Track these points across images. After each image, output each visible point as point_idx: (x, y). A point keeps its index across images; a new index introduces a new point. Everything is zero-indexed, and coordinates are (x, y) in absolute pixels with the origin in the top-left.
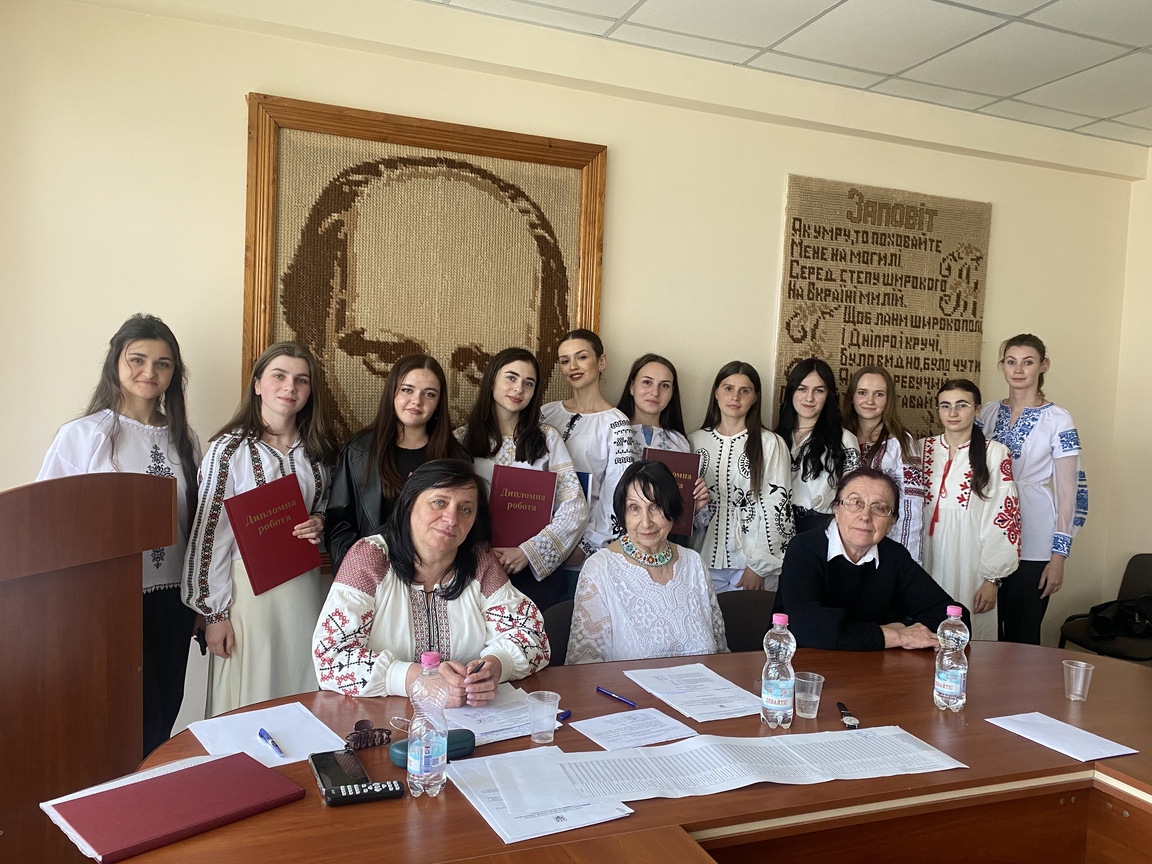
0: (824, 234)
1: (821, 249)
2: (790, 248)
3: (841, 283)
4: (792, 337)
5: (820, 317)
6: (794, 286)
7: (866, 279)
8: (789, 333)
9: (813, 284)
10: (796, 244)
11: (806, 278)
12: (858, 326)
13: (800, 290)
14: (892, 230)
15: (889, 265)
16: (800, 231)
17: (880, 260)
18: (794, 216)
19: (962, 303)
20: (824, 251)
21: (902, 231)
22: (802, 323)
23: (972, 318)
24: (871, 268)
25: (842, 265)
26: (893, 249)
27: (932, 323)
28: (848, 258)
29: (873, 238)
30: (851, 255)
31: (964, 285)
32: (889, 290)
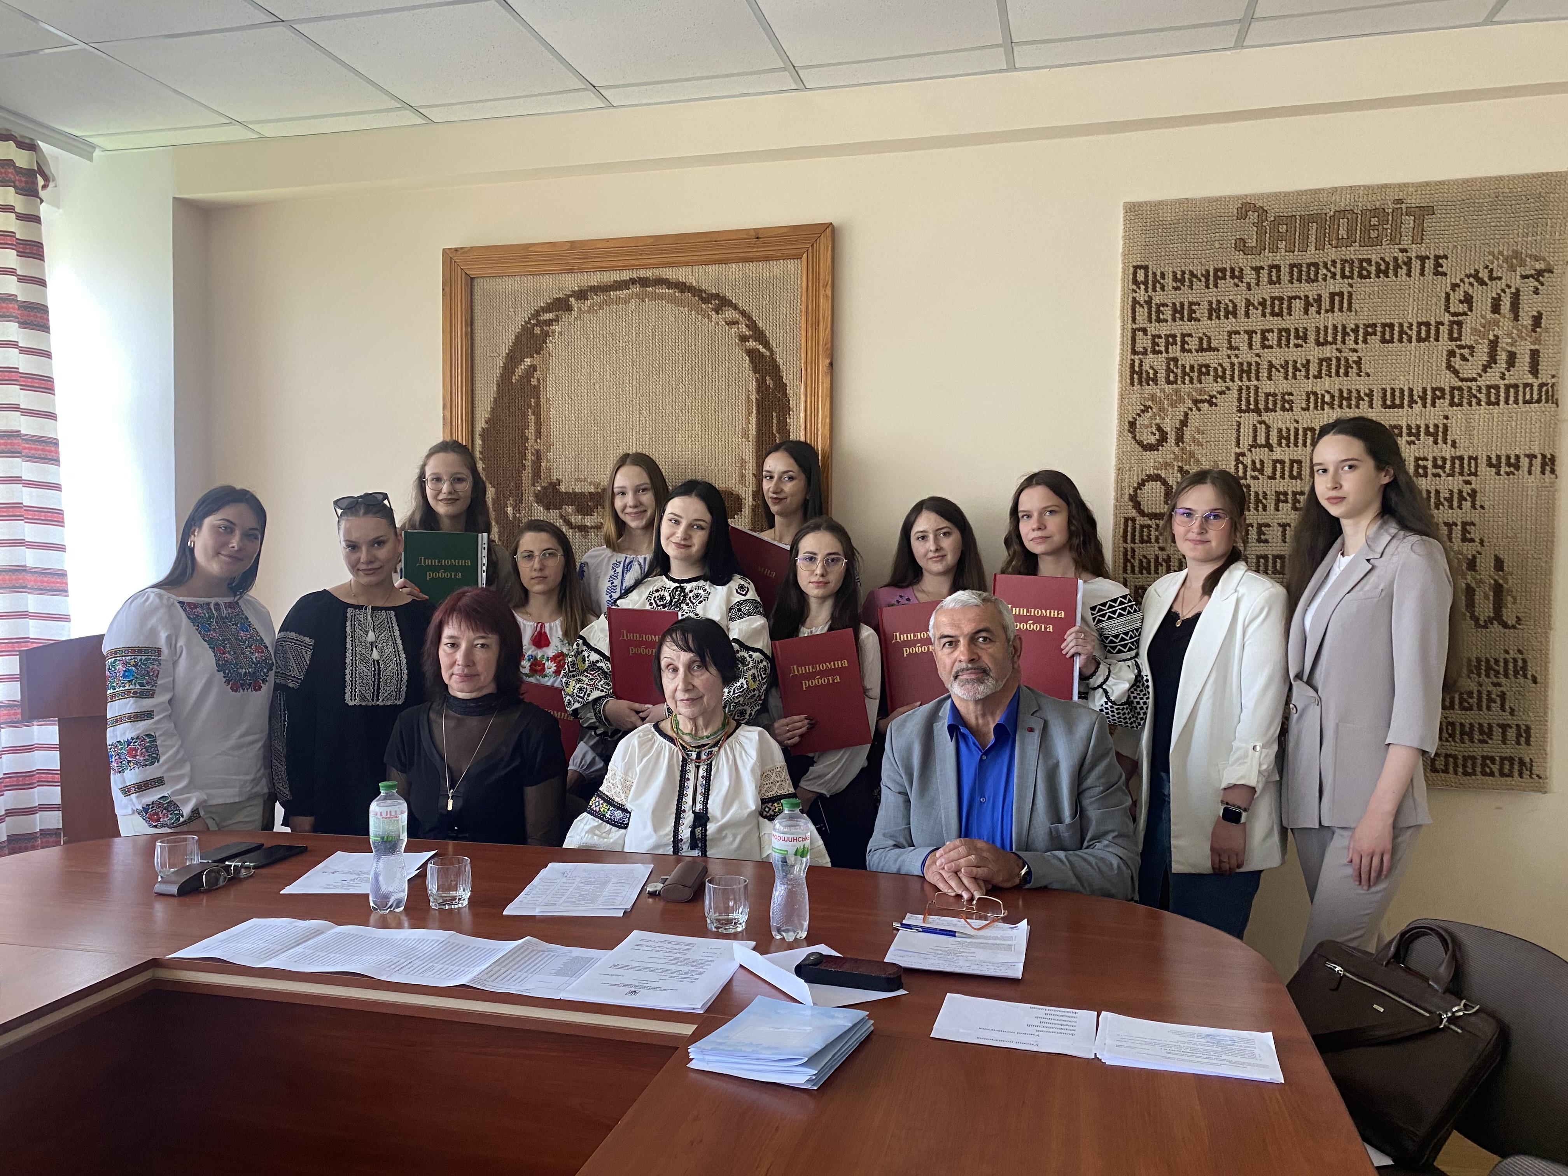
0: (1191, 282)
1: (1186, 304)
2: (1130, 311)
3: (1229, 352)
4: (1140, 443)
5: (1191, 409)
6: (1141, 365)
7: (1279, 340)
8: (1134, 438)
9: (1175, 360)
10: (1139, 303)
11: (1161, 352)
12: (1265, 417)
13: (1151, 372)
14: (1332, 254)
15: (1327, 311)
16: (1146, 283)
17: (1307, 305)
18: (1135, 264)
19: (1502, 357)
20: (1194, 307)
21: (1354, 253)
22: (1158, 421)
23: (1530, 379)
24: (1288, 322)
25: (1230, 324)
26: (1334, 286)
27: (1429, 397)
28: (1241, 312)
29: (1291, 274)
30: (1247, 307)
31: (1506, 322)
32: (1328, 351)
